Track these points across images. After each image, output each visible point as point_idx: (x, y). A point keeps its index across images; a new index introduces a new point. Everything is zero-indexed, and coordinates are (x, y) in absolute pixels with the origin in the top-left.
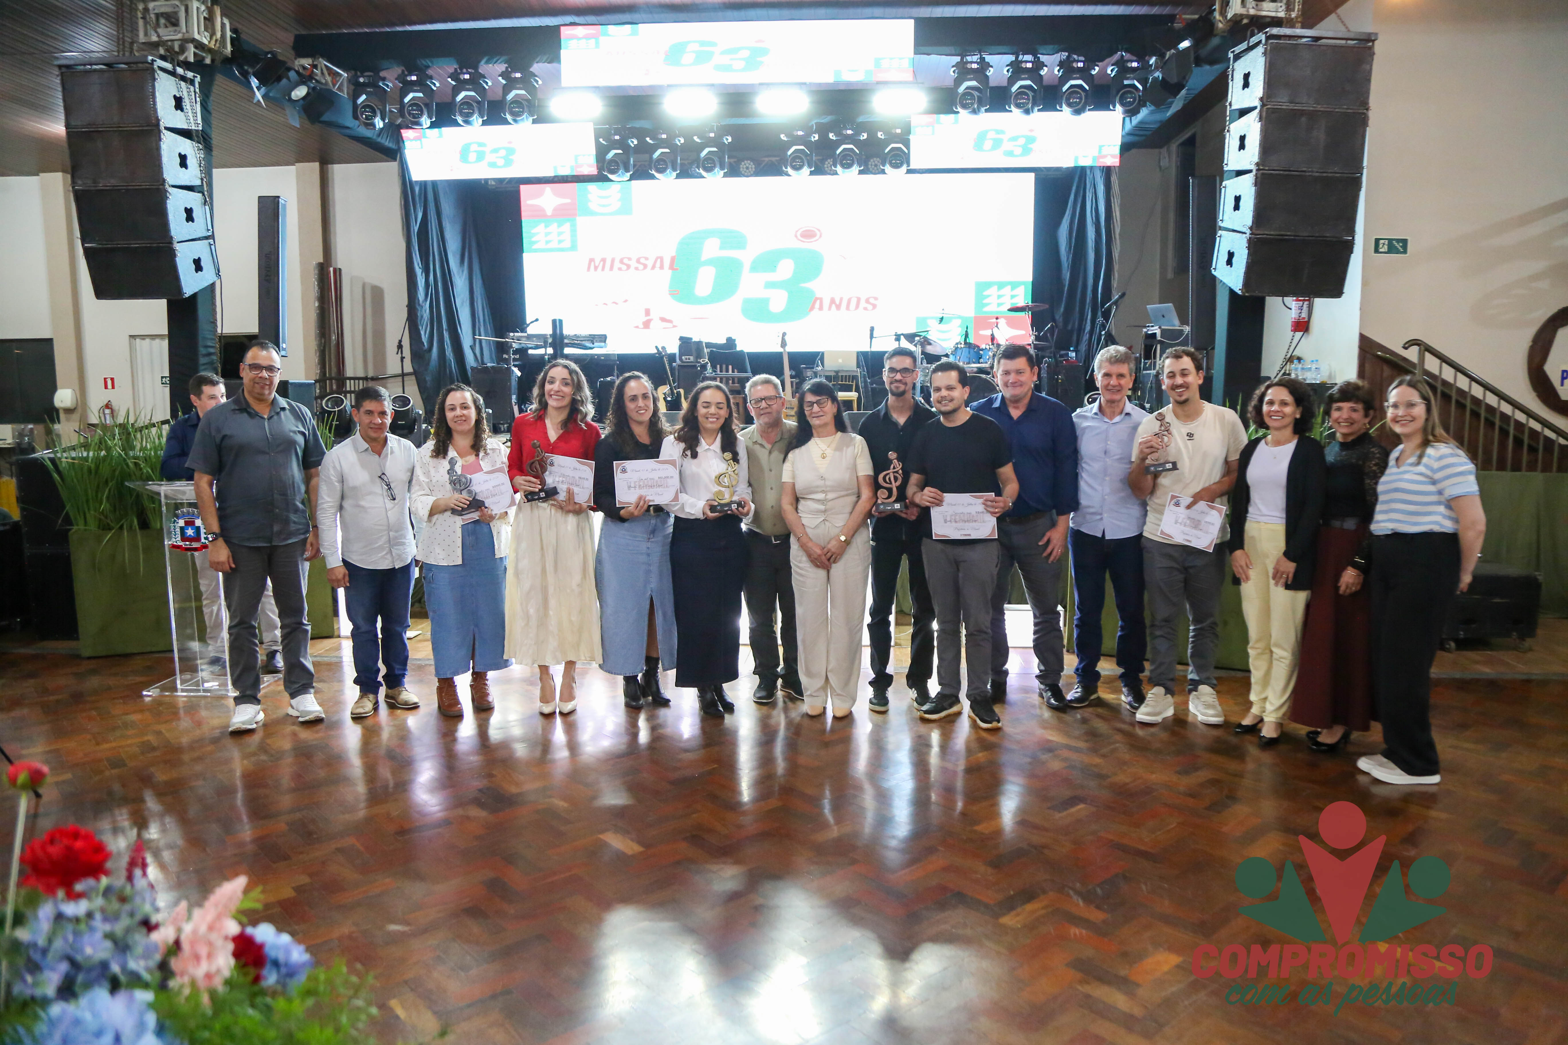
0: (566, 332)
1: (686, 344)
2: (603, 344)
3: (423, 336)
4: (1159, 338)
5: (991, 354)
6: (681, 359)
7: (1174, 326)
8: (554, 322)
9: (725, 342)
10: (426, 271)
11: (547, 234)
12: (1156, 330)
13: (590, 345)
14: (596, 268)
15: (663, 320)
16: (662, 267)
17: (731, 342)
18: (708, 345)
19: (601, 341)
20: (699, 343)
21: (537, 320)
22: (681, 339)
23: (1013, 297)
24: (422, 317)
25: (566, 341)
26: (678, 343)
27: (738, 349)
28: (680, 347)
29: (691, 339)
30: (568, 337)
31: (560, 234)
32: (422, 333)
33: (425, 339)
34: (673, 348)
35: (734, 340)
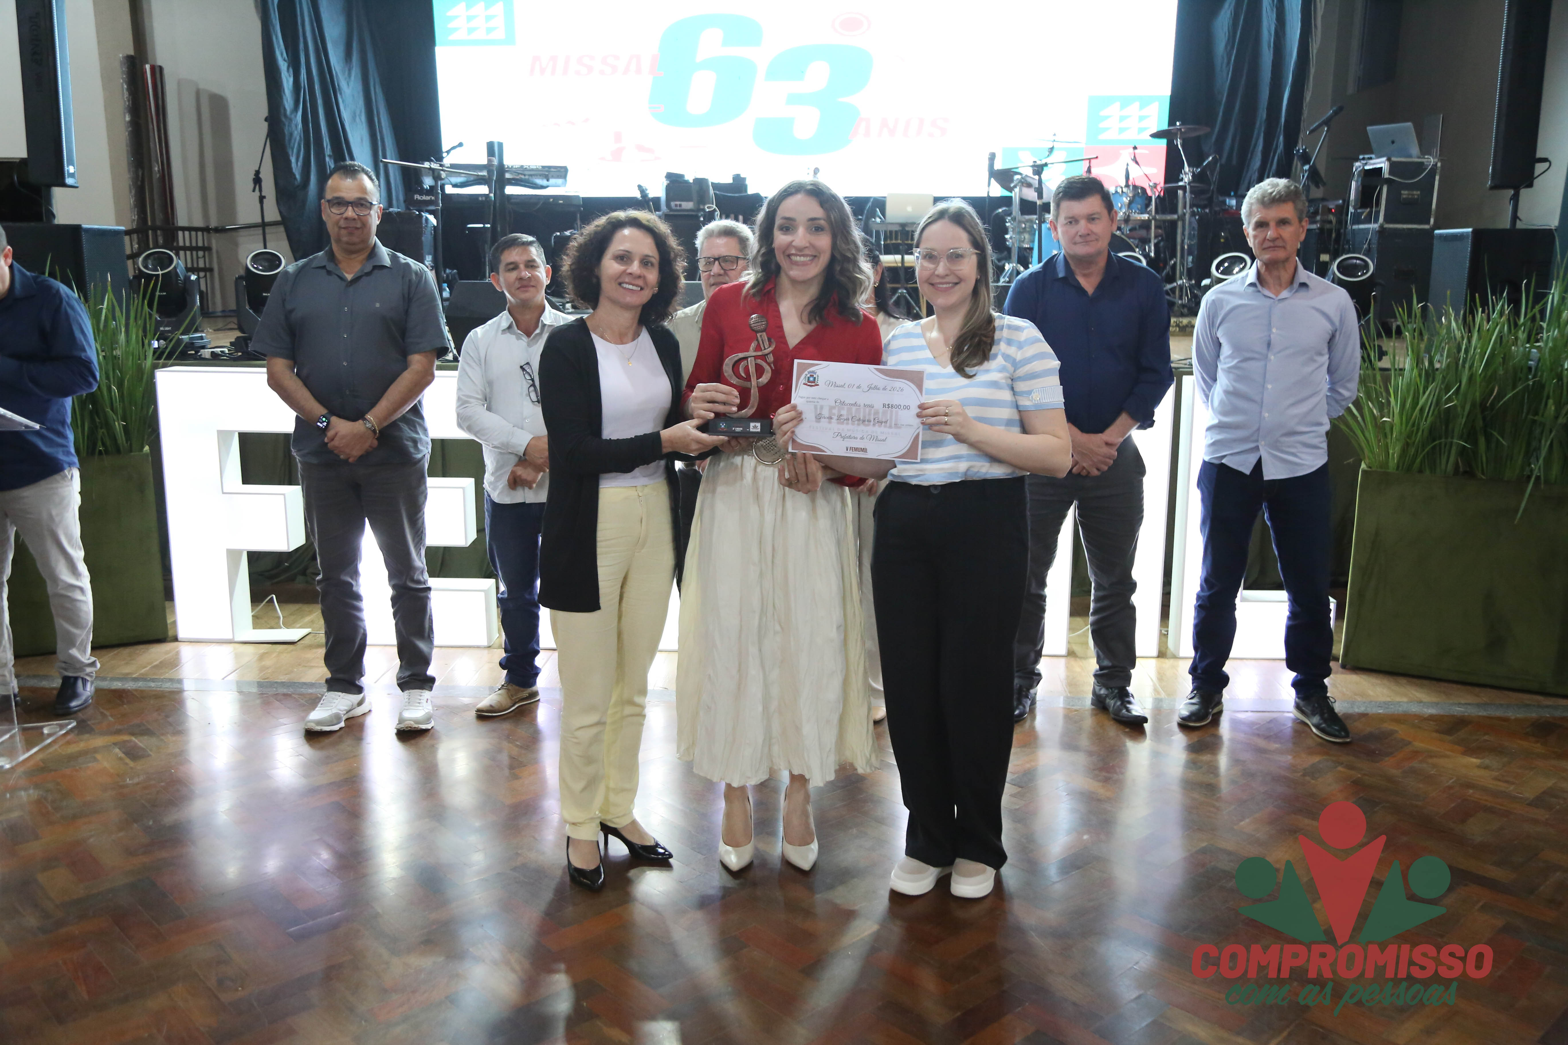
0: (508, 162)
1: (675, 183)
2: (560, 181)
3: (294, 165)
4: (1386, 174)
5: (1126, 200)
6: (668, 205)
7: (1410, 156)
8: (490, 147)
9: (730, 181)
10: (295, 65)
11: (470, 19)
12: (1381, 163)
13: (544, 182)
14: (543, 71)
15: (641, 148)
16: (639, 71)
17: (739, 183)
18: (716, 186)
19: (558, 177)
20: (701, 183)
21: (460, 145)
22: (669, 176)
23: (1142, 118)
24: (291, 134)
25: (508, 176)
26: (665, 182)
27: (750, 191)
28: (668, 189)
29: (682, 176)
30: (511, 170)
31: (488, 18)
32: (293, 160)
33: (296, 167)
34: (657, 190)
35: (744, 179)
